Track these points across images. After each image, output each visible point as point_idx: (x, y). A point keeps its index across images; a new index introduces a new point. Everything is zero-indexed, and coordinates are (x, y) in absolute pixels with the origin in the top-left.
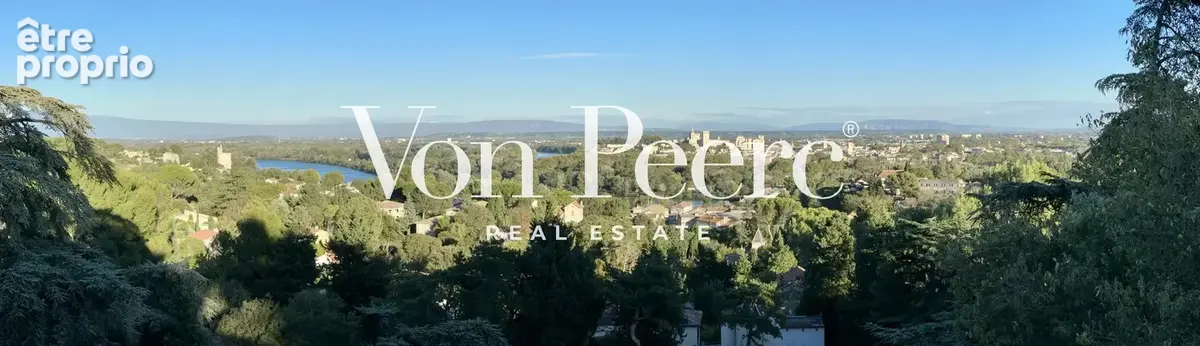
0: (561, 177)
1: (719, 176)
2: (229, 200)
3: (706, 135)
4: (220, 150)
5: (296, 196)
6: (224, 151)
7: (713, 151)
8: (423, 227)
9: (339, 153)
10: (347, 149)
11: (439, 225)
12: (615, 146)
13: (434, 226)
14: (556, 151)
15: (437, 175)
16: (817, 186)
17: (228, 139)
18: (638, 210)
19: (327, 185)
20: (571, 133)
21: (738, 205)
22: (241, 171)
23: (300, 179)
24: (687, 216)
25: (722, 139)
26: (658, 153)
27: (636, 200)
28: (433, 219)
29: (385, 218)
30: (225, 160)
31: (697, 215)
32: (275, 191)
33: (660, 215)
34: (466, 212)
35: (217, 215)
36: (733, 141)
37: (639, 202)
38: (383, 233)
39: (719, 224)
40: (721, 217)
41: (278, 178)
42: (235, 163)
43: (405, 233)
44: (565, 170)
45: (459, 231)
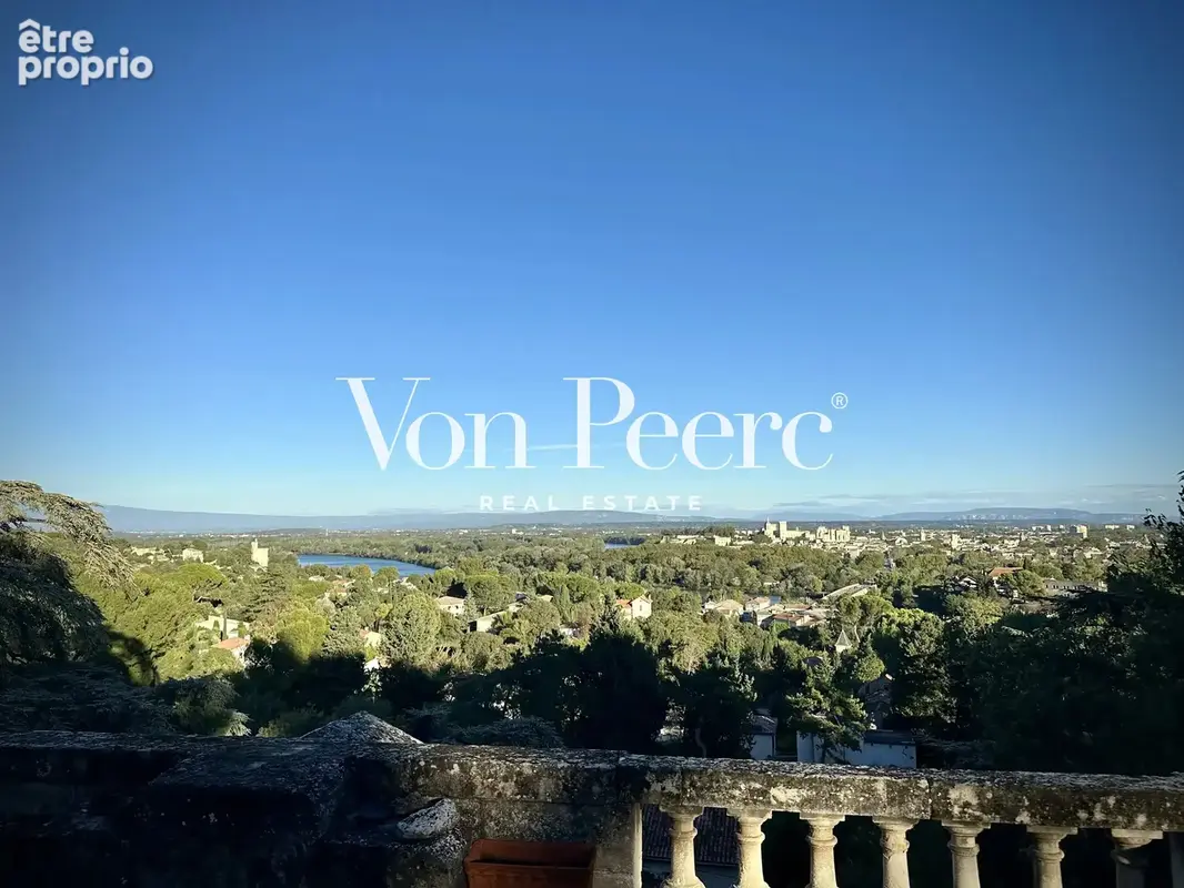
0: (630, 569)
1: (797, 570)
2: (264, 602)
3: (783, 526)
4: (255, 545)
5: (344, 594)
6: (259, 546)
7: (792, 543)
8: (484, 624)
9: (394, 546)
10: (403, 542)
11: (502, 622)
12: (686, 537)
13: (496, 622)
14: (624, 542)
15: (500, 569)
16: (914, 584)
17: (264, 533)
18: (710, 606)
19: (379, 582)
20: (640, 524)
21: (821, 602)
22: (279, 568)
23: (350, 576)
24: (762, 613)
25: (801, 530)
26: (731, 544)
27: (708, 595)
28: (494, 615)
29: (443, 615)
30: (261, 556)
31: (774, 612)
32: (319, 591)
33: (734, 611)
34: (530, 607)
35: (249, 620)
36: (813, 531)
37: (711, 597)
38: (441, 632)
39: (799, 623)
40: (801, 615)
41: (324, 575)
42: (273, 559)
43: (465, 631)
44: (633, 562)
45: (522, 627)
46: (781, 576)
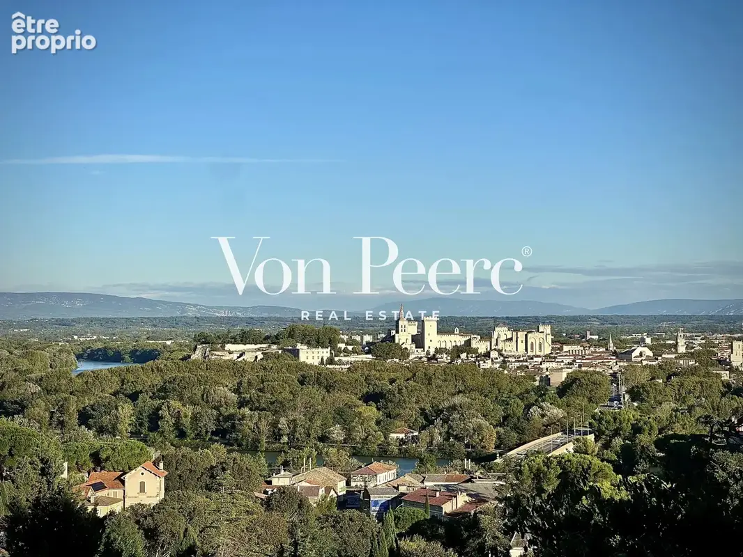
0: (126, 411)
1: (453, 408)
3: (431, 328)
7: (445, 358)
12: (241, 347)
14: (117, 357)
16: (660, 432)
18: (281, 480)
20: (154, 322)
21: (490, 469)
24: (383, 492)
25: (462, 333)
26: (331, 361)
27: (280, 460)
31: (402, 489)
33: (328, 490)
36: (487, 336)
37: (286, 464)
39: (448, 508)
40: (452, 493)
44: (134, 397)
46: (421, 420)
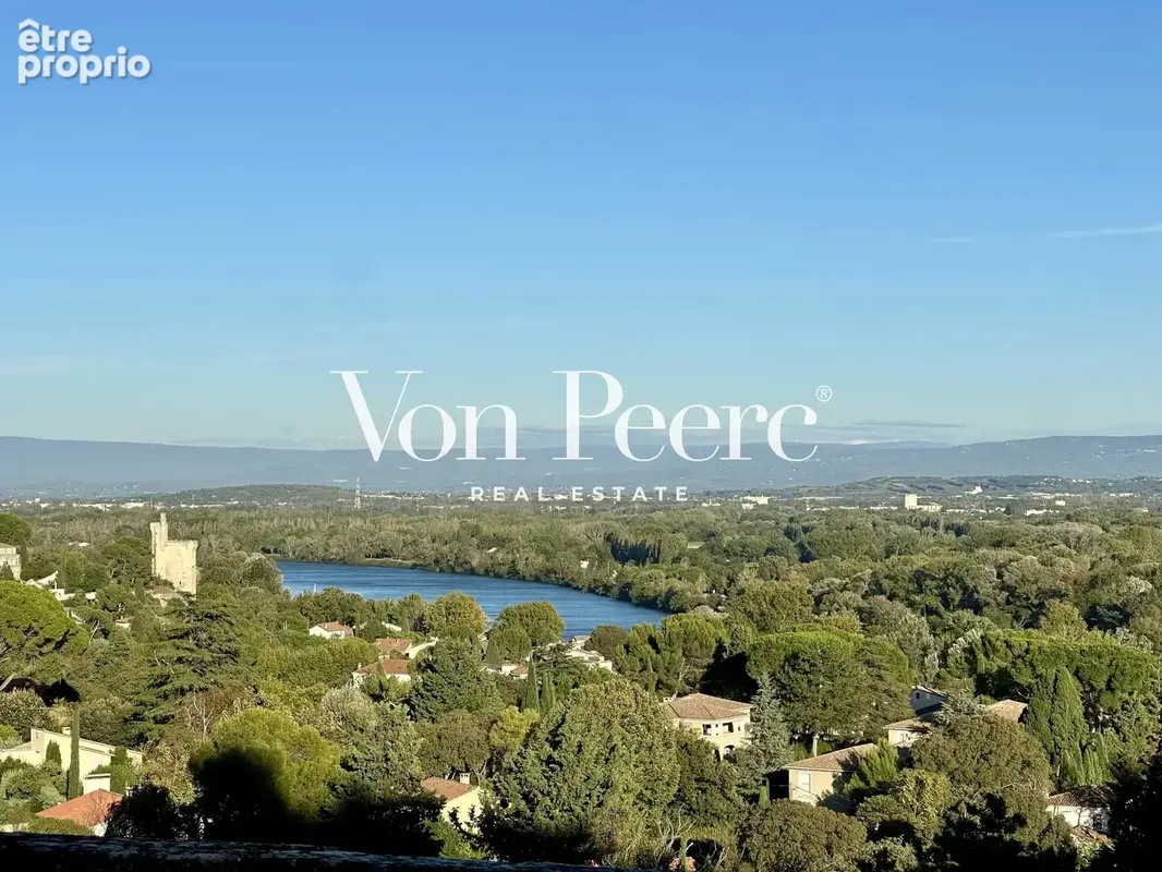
2: (182, 692)
4: (159, 530)
5: (404, 678)
6: (173, 535)
8: (811, 782)
9: (546, 544)
10: (576, 530)
11: (863, 777)
13: (846, 777)
15: (866, 616)
17: (185, 496)
19: (506, 641)
22: (227, 598)
23: (421, 627)
28: (844, 754)
29: (684, 747)
30: (176, 563)
32: (338, 667)
34: (952, 732)
35: (141, 741)
38: (681, 798)
41: (350, 622)
42: (210, 571)
43: (754, 798)
45: (928, 797)
